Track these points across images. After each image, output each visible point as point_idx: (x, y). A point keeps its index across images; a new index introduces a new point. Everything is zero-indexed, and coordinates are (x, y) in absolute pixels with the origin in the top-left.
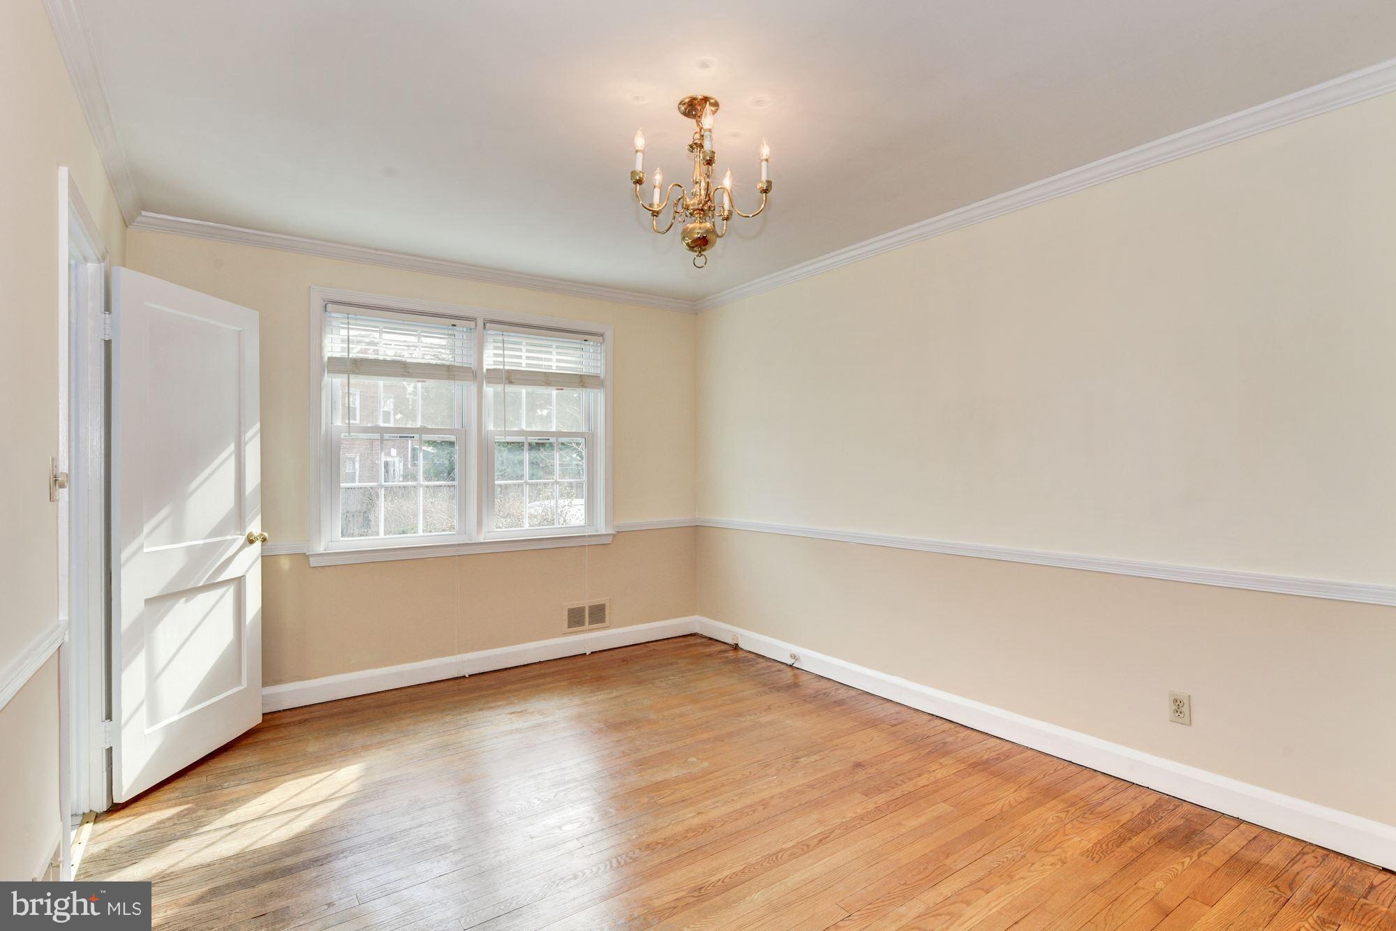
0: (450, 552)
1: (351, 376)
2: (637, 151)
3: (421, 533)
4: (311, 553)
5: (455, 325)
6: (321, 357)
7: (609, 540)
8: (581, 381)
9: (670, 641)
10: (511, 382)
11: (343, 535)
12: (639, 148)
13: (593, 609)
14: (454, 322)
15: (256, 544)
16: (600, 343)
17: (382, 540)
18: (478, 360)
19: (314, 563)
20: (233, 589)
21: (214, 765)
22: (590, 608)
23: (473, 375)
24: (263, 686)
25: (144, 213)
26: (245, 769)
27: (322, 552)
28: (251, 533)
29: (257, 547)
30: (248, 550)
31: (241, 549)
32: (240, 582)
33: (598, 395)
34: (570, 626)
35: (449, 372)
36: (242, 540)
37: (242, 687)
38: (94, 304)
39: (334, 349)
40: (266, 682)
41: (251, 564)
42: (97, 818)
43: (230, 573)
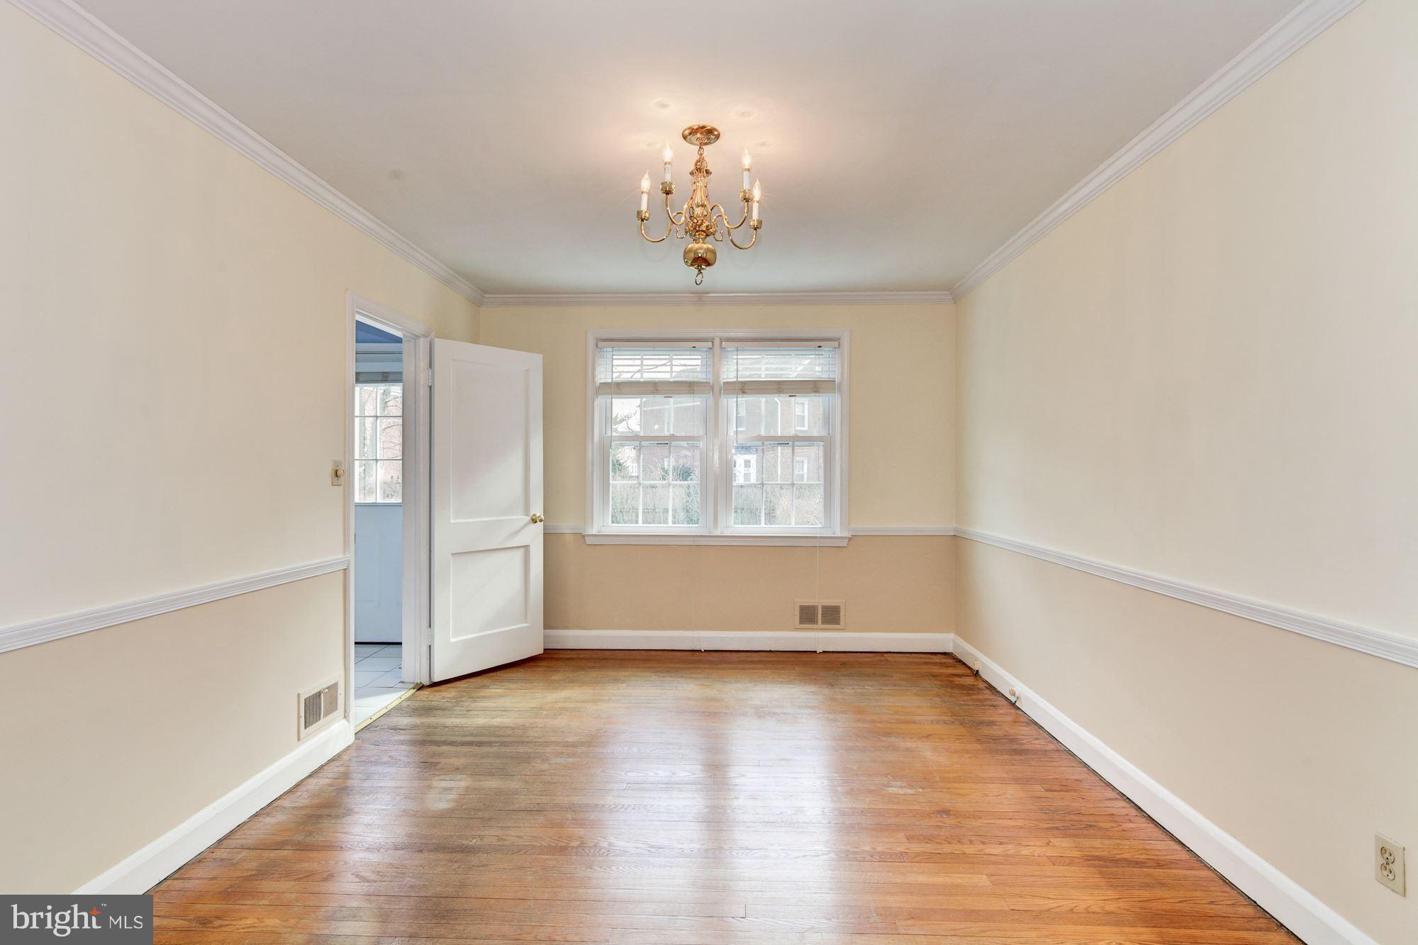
1: (613, 396)
2: (643, 193)
3: (670, 524)
4: (586, 534)
5: (694, 347)
6: (594, 382)
7: (844, 543)
8: (813, 387)
9: (914, 655)
10: (744, 392)
11: (613, 522)
12: (645, 190)
13: (825, 608)
14: (694, 344)
15: (538, 523)
16: (835, 348)
17: (640, 527)
18: (717, 375)
19: (589, 541)
20: (520, 553)
21: (499, 673)
22: (824, 607)
23: (712, 388)
24: (545, 628)
25: (486, 296)
26: (510, 680)
27: (594, 533)
28: (534, 515)
29: (540, 525)
30: (533, 526)
31: (526, 525)
32: (526, 547)
33: (835, 399)
34: (802, 622)
35: (689, 387)
36: (528, 519)
37: (527, 625)
38: (423, 363)
39: (603, 376)
40: (547, 626)
41: (534, 537)
42: (421, 687)
43: (520, 540)
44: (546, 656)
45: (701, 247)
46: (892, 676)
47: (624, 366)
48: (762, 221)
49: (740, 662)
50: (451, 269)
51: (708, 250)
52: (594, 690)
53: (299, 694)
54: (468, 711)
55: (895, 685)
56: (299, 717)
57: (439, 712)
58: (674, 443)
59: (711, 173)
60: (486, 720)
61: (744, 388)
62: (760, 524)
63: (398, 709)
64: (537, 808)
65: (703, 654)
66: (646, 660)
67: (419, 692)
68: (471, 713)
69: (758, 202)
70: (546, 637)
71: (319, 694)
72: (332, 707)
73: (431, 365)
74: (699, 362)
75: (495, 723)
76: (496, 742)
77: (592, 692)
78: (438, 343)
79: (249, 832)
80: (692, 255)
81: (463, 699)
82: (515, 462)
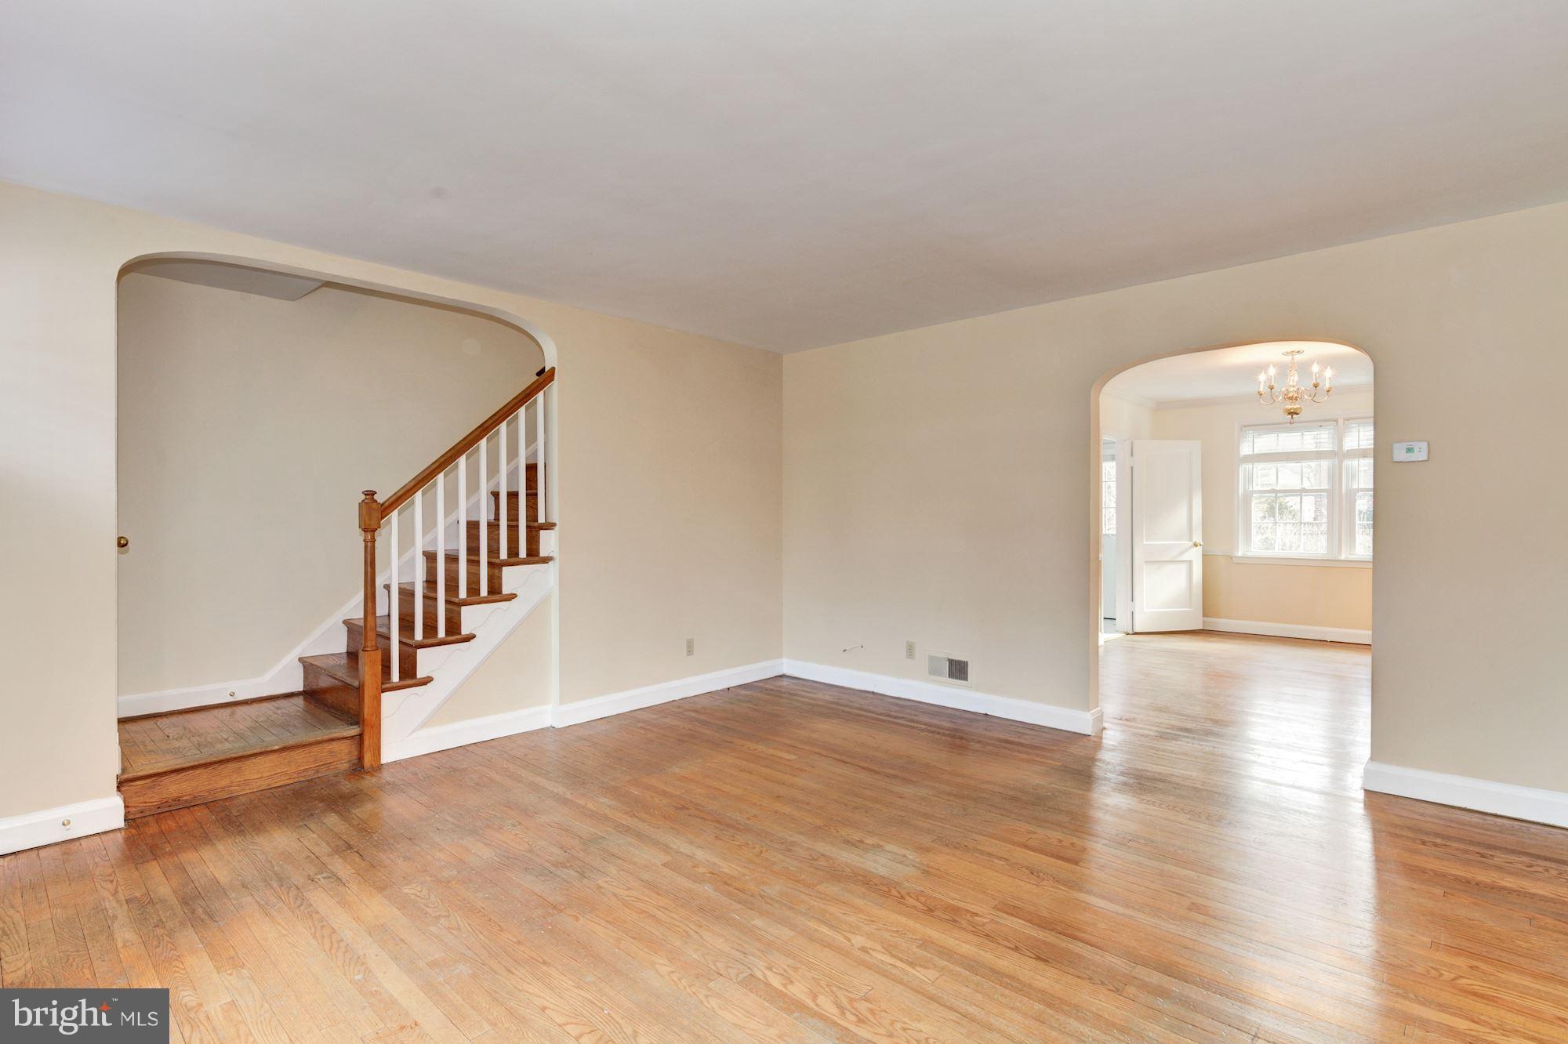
1: (1254, 464)
4: (1234, 556)
5: (1321, 426)
6: (1239, 455)
14: (1321, 424)
15: (1199, 547)
18: (1340, 444)
19: (1235, 560)
20: (1184, 567)
23: (1336, 454)
24: (1202, 615)
27: (1240, 556)
28: (1196, 542)
29: (1200, 549)
30: (1195, 549)
31: (1190, 548)
32: (1190, 562)
35: (1318, 455)
36: (1191, 544)
37: (1190, 609)
39: (1245, 449)
40: (1205, 615)
41: (1195, 556)
42: (1128, 634)
43: (1186, 557)
44: (1204, 631)
45: (1292, 408)
47: (1266, 443)
51: (1296, 409)
58: (1305, 493)
67: (1126, 637)
70: (1204, 622)
73: (1132, 455)
74: (1327, 435)
78: (1136, 442)
82: (1183, 512)
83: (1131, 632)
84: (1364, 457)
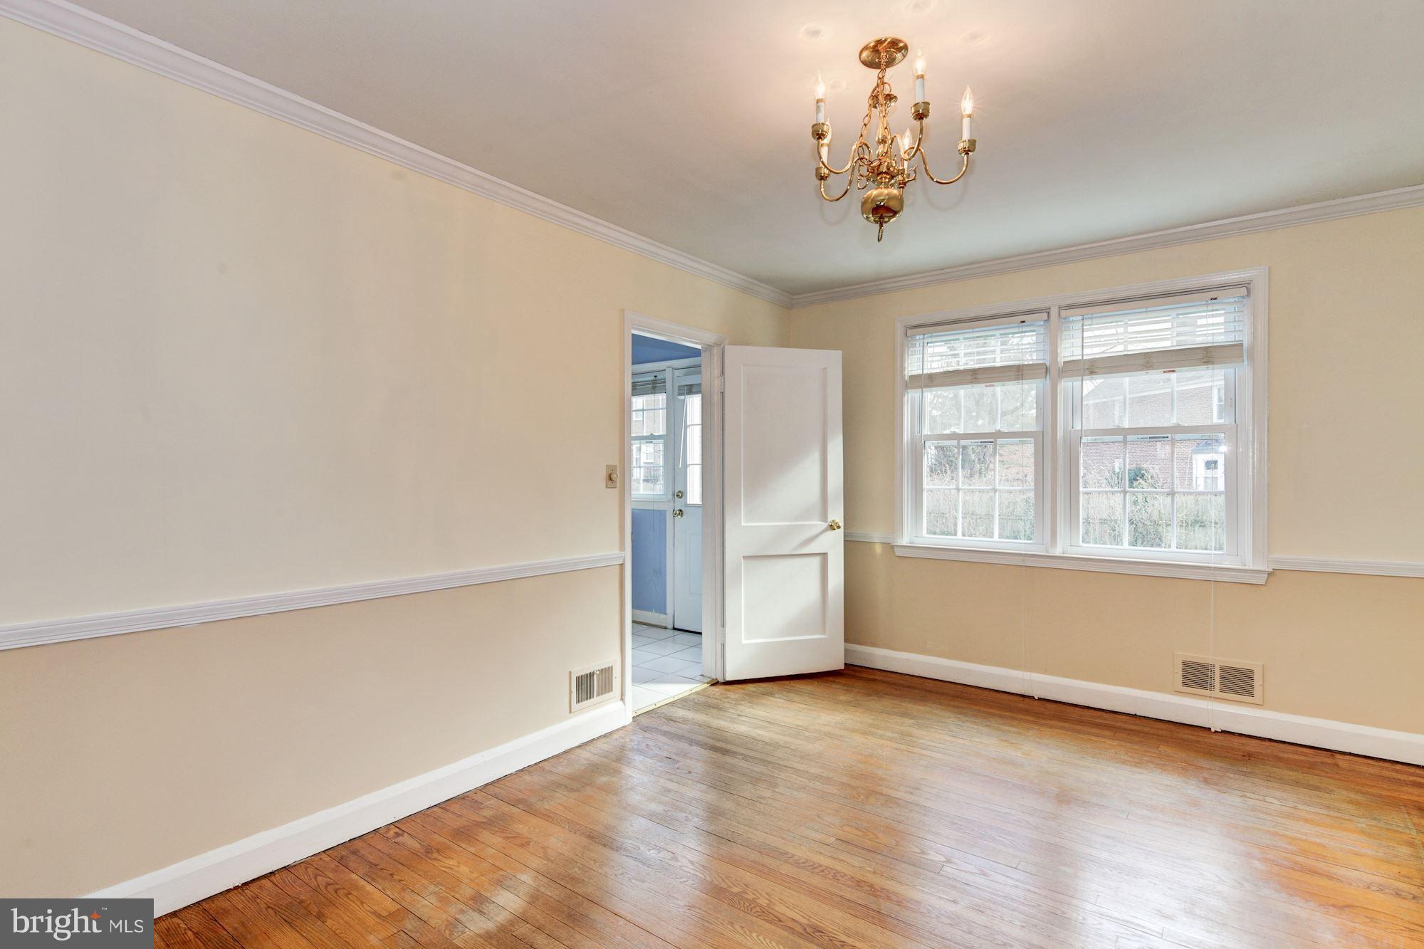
0: (1019, 562)
1: (924, 389)
4: (895, 544)
5: (1024, 322)
6: (903, 375)
7: (1262, 580)
8: (1205, 356)
11: (928, 533)
13: (1228, 670)
14: (1023, 318)
15: (838, 530)
16: (1243, 297)
17: (959, 540)
18: (1054, 353)
19: (898, 552)
20: (816, 561)
21: (793, 683)
22: (1223, 669)
23: (1047, 370)
24: (846, 640)
25: (794, 297)
26: (796, 692)
27: (904, 544)
28: (833, 521)
29: (840, 533)
30: (831, 534)
31: (820, 532)
32: (824, 556)
33: (1244, 371)
34: (1185, 684)
35: (1018, 372)
36: (825, 525)
37: (824, 637)
38: (717, 372)
39: (913, 367)
41: (833, 544)
42: (715, 683)
43: (814, 548)
44: (845, 672)
45: (879, 192)
46: (1331, 792)
48: (975, 141)
49: (1081, 722)
50: (744, 275)
51: (891, 198)
52: (874, 719)
53: (570, 672)
54: (739, 715)
55: (1328, 807)
56: (571, 692)
57: (714, 711)
58: (1000, 441)
59: (895, 97)
60: (747, 729)
61: (1092, 368)
62: (1122, 545)
63: (683, 702)
64: (729, 837)
65: (1036, 702)
66: (956, 697)
67: (713, 688)
68: (740, 718)
69: (970, 116)
71: (591, 675)
72: (607, 687)
73: (723, 373)
75: (754, 735)
76: (741, 754)
77: (871, 721)
78: (730, 350)
79: (508, 784)
80: (870, 206)
81: (743, 703)
82: (811, 466)
83: (721, 680)
84: (1092, 373)
